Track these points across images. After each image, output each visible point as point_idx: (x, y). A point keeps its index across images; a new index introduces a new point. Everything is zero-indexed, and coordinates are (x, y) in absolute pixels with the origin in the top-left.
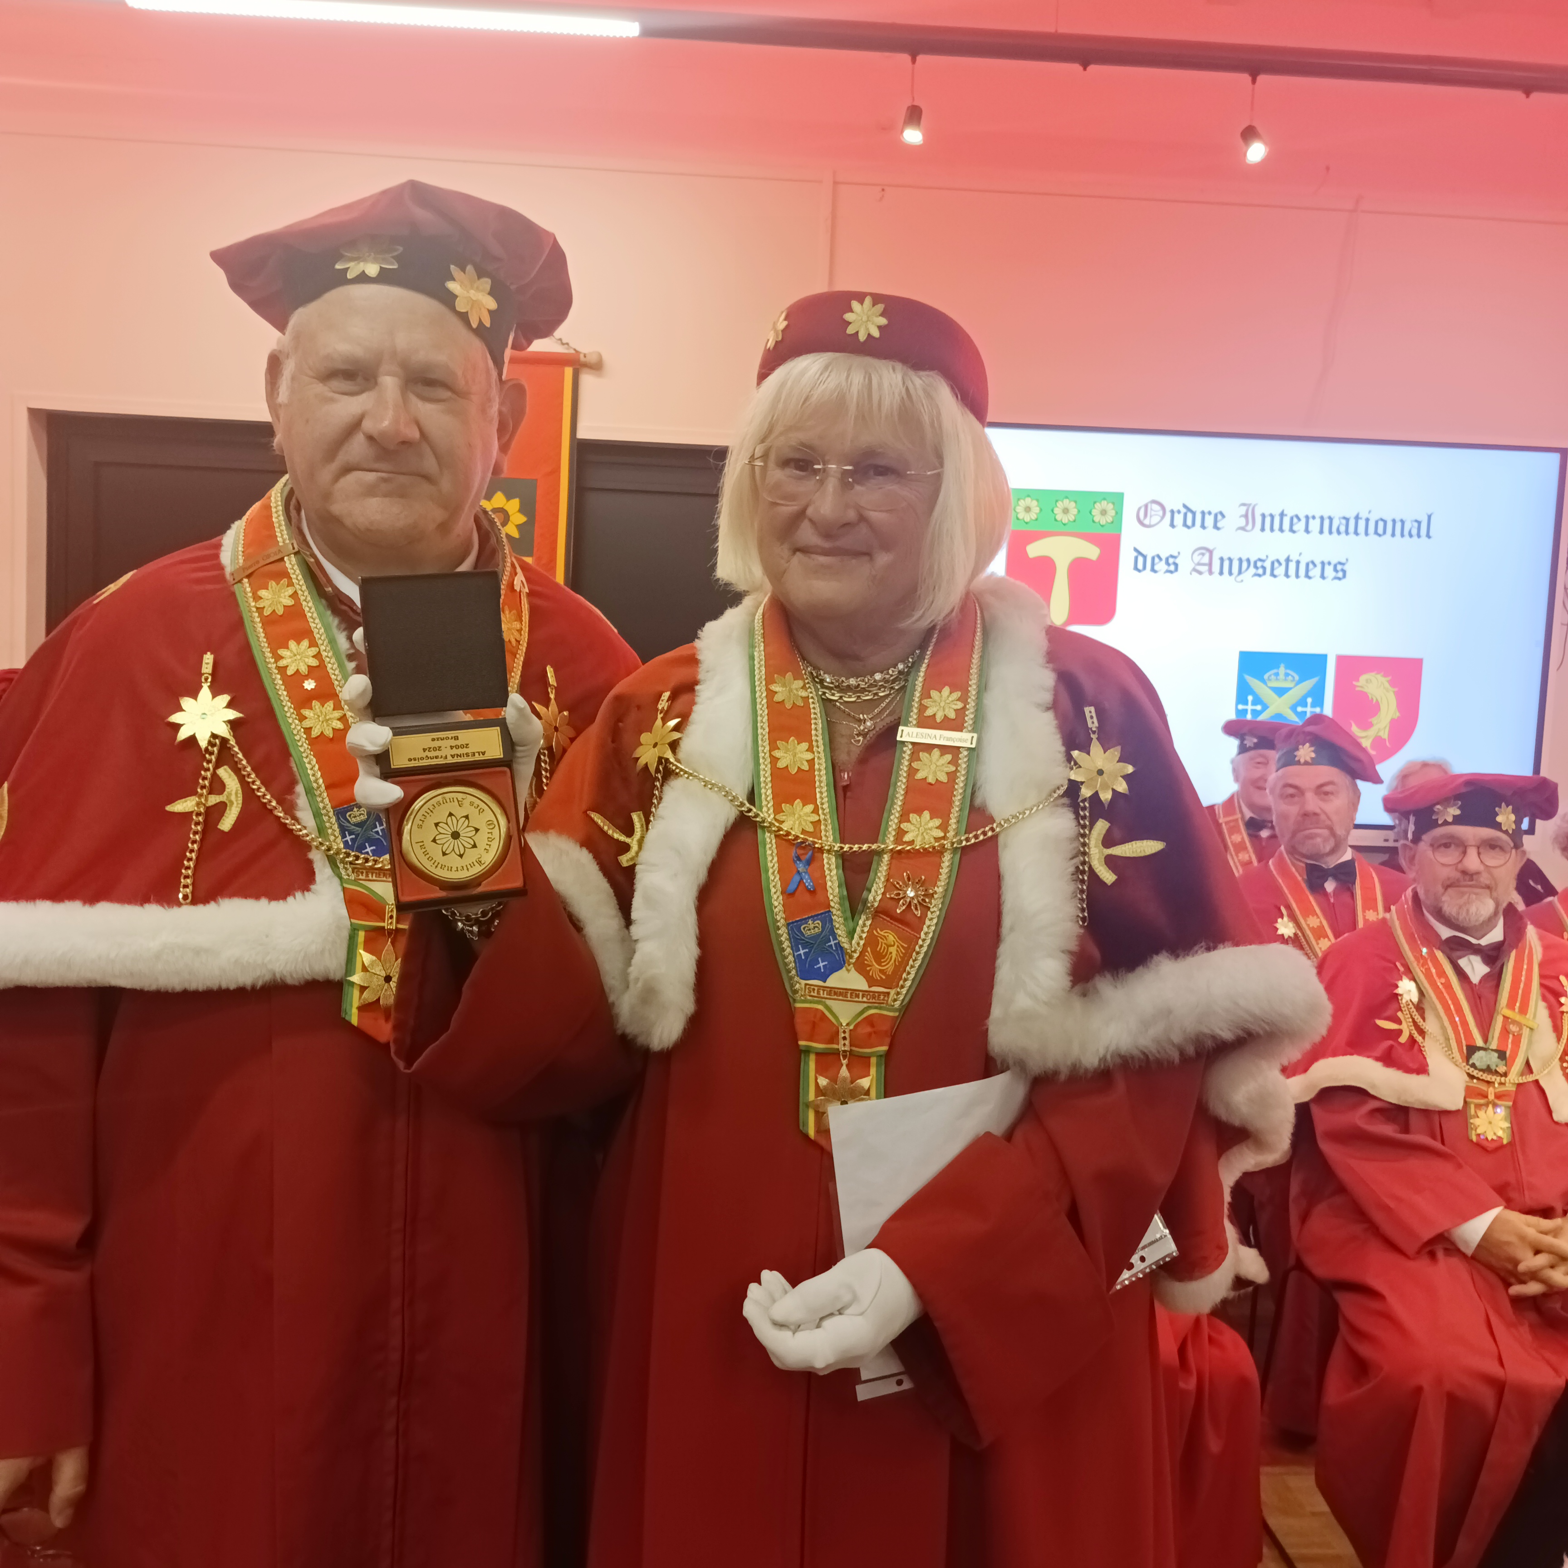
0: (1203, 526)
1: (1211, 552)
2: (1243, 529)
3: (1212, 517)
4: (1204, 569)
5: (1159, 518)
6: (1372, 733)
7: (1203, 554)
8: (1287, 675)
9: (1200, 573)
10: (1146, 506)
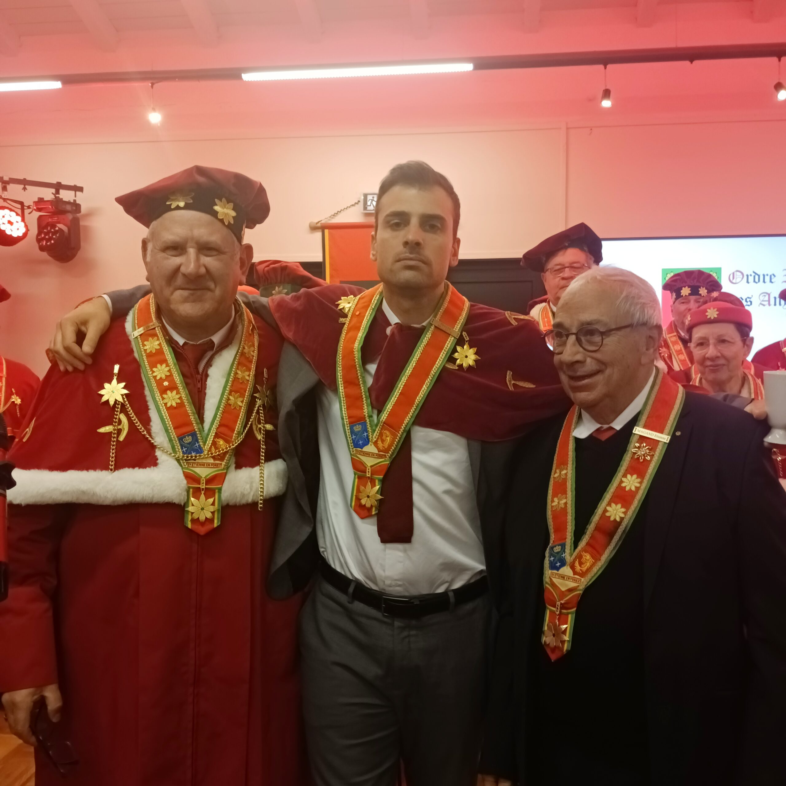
0: (764, 282)
1: (769, 295)
3: (769, 277)
4: (766, 303)
5: (741, 279)
7: (765, 296)
9: (764, 305)
10: (733, 274)
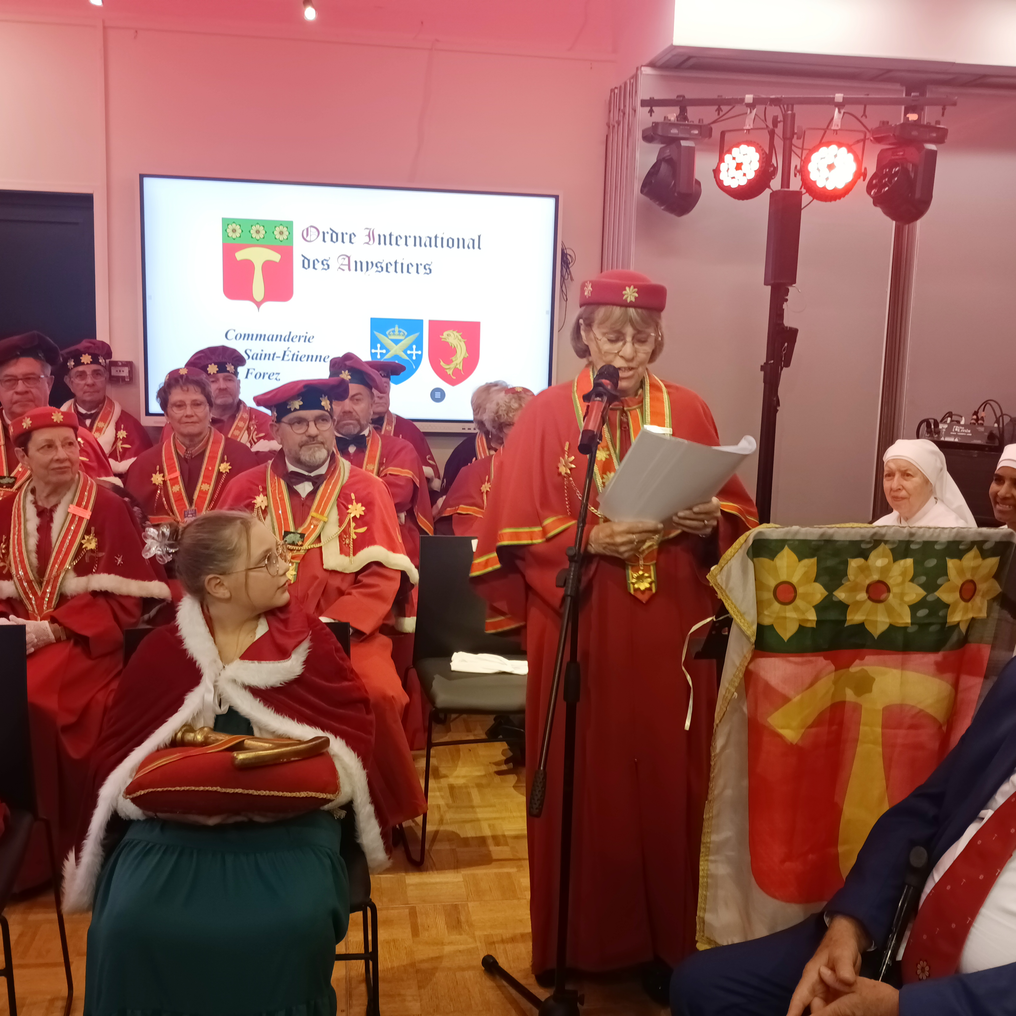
0: (343, 241)
1: (349, 258)
2: (368, 243)
3: (348, 236)
4: (346, 268)
5: (315, 237)
6: (452, 366)
7: (344, 259)
8: (399, 332)
9: (343, 270)
10: (307, 229)
